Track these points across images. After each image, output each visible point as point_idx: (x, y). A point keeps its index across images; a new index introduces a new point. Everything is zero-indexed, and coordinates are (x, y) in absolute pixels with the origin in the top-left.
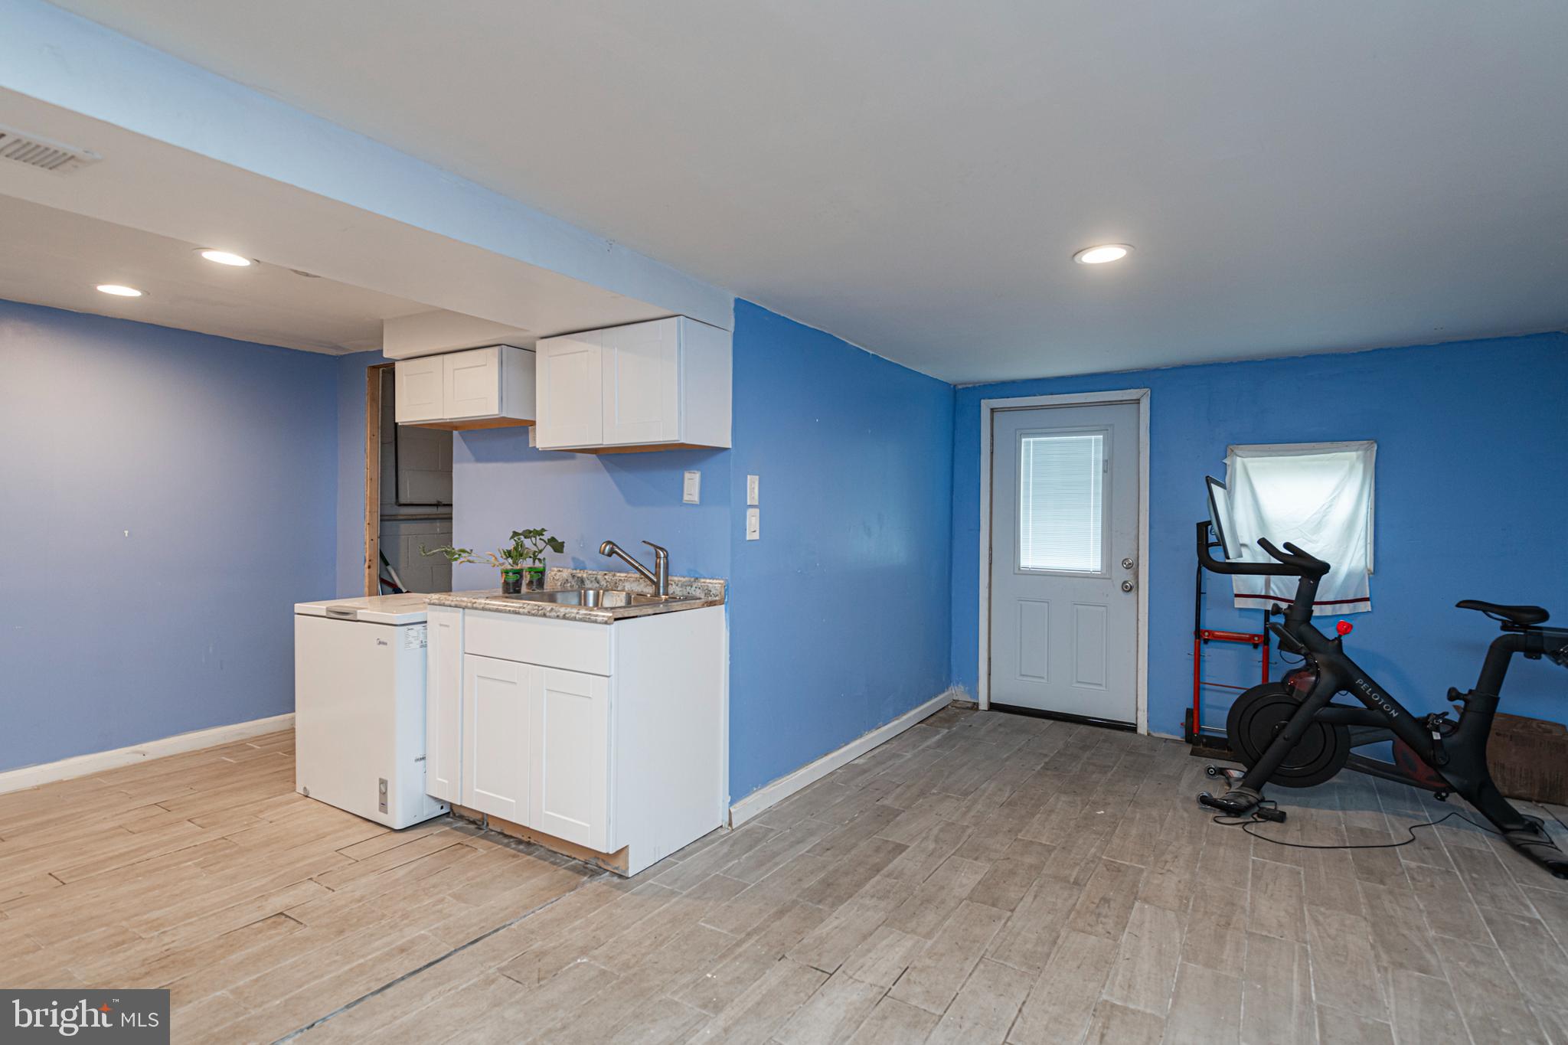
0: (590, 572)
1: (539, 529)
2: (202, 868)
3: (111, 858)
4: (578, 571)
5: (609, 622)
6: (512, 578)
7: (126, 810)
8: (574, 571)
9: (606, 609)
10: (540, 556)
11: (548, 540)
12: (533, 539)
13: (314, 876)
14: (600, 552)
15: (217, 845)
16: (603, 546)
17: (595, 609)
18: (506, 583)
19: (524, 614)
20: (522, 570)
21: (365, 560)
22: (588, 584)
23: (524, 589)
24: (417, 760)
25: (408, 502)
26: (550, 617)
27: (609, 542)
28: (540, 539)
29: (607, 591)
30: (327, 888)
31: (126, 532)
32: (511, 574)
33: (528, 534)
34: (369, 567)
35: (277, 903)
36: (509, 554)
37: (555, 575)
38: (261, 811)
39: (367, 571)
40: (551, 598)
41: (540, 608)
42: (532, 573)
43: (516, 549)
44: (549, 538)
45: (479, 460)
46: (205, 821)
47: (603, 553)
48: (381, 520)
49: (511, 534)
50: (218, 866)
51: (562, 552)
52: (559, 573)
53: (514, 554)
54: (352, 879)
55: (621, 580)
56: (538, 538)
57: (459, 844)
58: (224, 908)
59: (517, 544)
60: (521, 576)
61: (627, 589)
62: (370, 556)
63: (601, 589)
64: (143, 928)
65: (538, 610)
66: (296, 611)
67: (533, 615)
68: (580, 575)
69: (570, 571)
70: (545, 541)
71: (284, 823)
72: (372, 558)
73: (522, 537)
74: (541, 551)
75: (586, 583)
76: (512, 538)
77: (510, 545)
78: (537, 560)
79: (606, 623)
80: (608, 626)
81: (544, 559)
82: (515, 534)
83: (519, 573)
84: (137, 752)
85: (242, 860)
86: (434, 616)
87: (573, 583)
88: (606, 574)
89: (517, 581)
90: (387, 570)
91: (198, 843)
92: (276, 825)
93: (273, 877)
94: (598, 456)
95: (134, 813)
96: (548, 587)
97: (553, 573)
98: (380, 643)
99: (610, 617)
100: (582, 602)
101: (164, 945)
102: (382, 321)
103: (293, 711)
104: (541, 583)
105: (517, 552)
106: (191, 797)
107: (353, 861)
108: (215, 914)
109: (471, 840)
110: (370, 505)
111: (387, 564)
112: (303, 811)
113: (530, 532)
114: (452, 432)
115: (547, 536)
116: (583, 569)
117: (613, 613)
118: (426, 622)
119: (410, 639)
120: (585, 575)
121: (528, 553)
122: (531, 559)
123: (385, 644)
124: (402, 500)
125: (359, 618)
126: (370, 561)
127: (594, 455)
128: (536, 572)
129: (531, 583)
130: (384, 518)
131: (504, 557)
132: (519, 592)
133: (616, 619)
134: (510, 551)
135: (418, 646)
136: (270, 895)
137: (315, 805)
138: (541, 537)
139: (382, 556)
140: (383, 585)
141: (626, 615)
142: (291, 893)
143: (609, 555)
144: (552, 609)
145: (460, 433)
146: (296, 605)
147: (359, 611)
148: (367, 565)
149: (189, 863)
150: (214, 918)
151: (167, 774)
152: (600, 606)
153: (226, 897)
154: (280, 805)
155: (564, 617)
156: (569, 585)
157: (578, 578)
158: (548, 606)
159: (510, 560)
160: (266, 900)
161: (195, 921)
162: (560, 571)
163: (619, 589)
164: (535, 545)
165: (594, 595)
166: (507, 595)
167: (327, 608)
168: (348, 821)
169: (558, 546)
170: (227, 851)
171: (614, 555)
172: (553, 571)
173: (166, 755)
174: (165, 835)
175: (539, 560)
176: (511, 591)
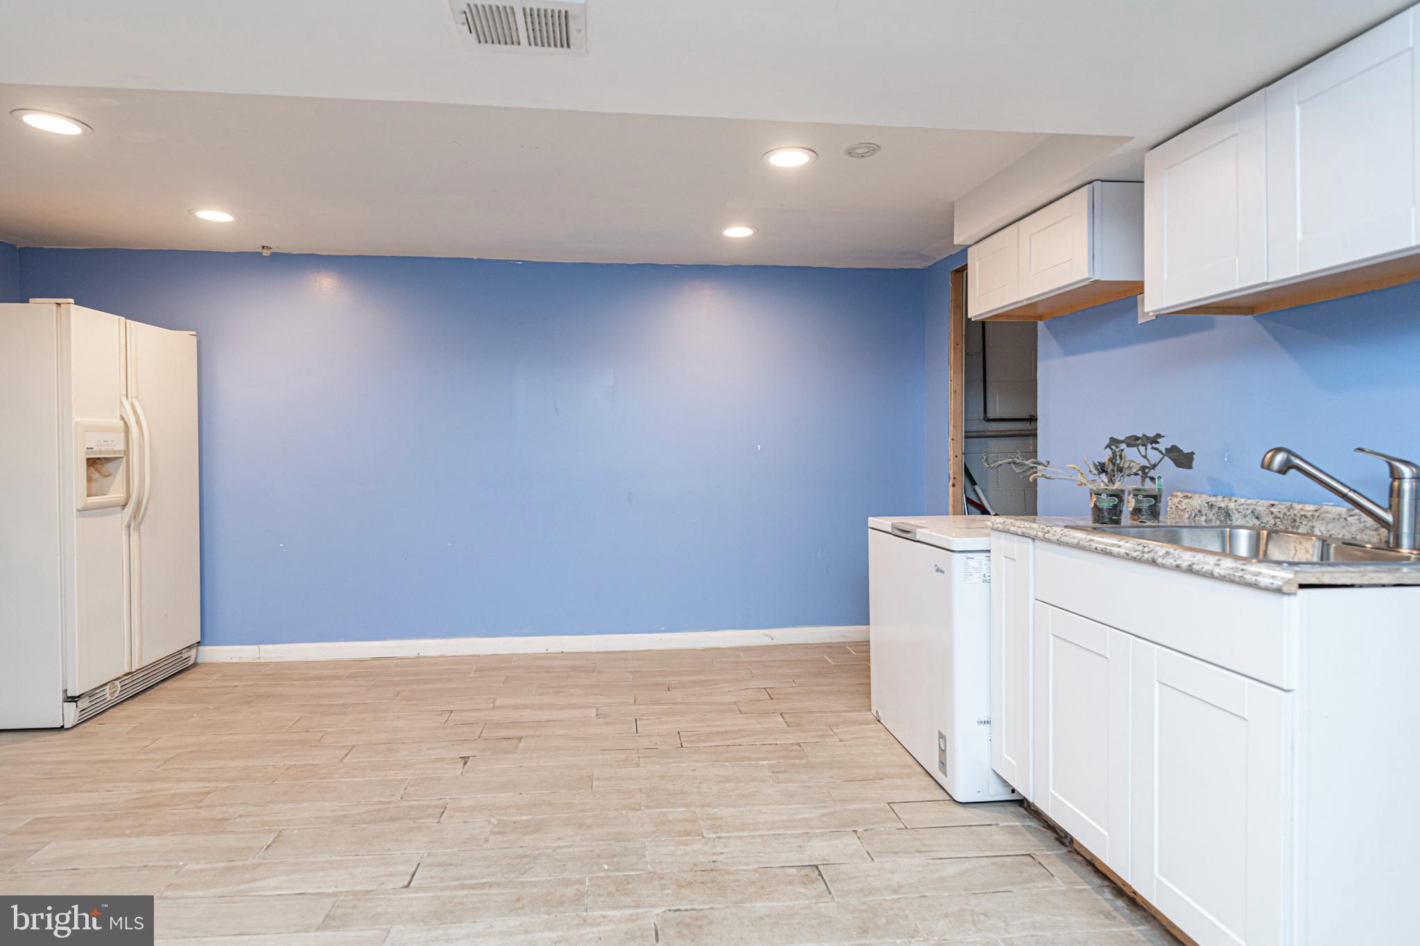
0: (1243, 501)
1: (1151, 434)
2: (773, 772)
3: (718, 733)
4: (1220, 498)
5: (1285, 589)
6: (1106, 503)
7: (744, 687)
8: (1213, 499)
9: (1279, 563)
10: (1152, 473)
11: (1167, 449)
12: (1142, 449)
13: (860, 830)
14: (1262, 466)
15: (792, 750)
16: (1270, 454)
17: (1254, 561)
18: (1097, 510)
19: (1119, 556)
20: (1122, 491)
21: (949, 478)
22: (1237, 519)
23: (1126, 519)
24: (981, 722)
25: (998, 416)
26: (1163, 566)
27: (1278, 450)
28: (1153, 448)
29: (1277, 532)
30: (868, 852)
31: (759, 447)
32: (1104, 496)
33: (1133, 441)
34: (954, 485)
35: (818, 849)
36: (1102, 469)
37: (1180, 502)
38: (837, 725)
39: (951, 489)
40: (1172, 537)
41: (1146, 550)
42: (1140, 497)
43: (1111, 460)
44: (1169, 447)
45: (1068, 353)
46: (792, 720)
47: (1269, 467)
48: (966, 438)
49: (1108, 441)
50: (786, 775)
51: (1190, 467)
52: (1186, 501)
53: (1110, 467)
54: (896, 853)
55: (1305, 516)
56: (1149, 446)
57: (1029, 855)
58: (772, 832)
59: (1114, 453)
60: (1121, 500)
61: (1317, 532)
62: (954, 473)
63: (1264, 528)
64: (709, 823)
65: (1143, 552)
66: (870, 525)
67: (1134, 559)
68: (1223, 505)
69: (1205, 497)
70: (1161, 452)
71: (851, 746)
72: (956, 477)
73: (1123, 446)
74: (1154, 466)
75: (1234, 518)
76: (1109, 446)
77: (1105, 456)
78: (1148, 480)
79: (1279, 591)
80: (1286, 599)
81: (1160, 477)
82: (1114, 441)
83: (1118, 495)
84: (767, 636)
85: (805, 777)
86: (999, 543)
87: (1211, 516)
88: (1273, 505)
89: (1115, 506)
90: (975, 491)
91: (778, 743)
92: (845, 746)
93: (825, 811)
94: (1255, 317)
95: (750, 692)
96: (1166, 519)
97: (1176, 500)
98: (938, 570)
99: (1288, 582)
100: (1228, 549)
101: (714, 854)
102: (953, 202)
103: (868, 624)
104: (1154, 513)
105: (1114, 464)
106: (790, 690)
107: (902, 826)
108: (763, 836)
109: (1047, 856)
110: (954, 420)
111: (974, 483)
112: (871, 737)
113: (1137, 438)
114: (1036, 323)
115: (1164, 444)
116: (1229, 496)
117: (1296, 572)
118: (989, 551)
119: (970, 570)
120: (1232, 505)
121: (1130, 468)
122: (1139, 477)
123: (942, 572)
124: (991, 415)
125: (918, 538)
126: (954, 478)
127: (1250, 317)
128: (1145, 496)
129: (1137, 512)
130: (968, 436)
131: (1096, 472)
132: (1117, 522)
133: (1302, 586)
134: (1104, 464)
135: (980, 580)
136: (815, 835)
137: (884, 735)
138: (1154, 445)
139: (967, 472)
140: (969, 506)
141: (1327, 581)
142: (832, 842)
143: (1284, 470)
144: (1168, 553)
145: (1045, 323)
146: (869, 518)
147: (918, 530)
148: (951, 484)
149: (766, 762)
150: (759, 840)
151: (783, 661)
152: (1261, 556)
153: (777, 818)
154: (854, 722)
155: (1190, 570)
156: (1203, 518)
157: (1220, 508)
158: (1159, 549)
159: (1104, 477)
160: (808, 841)
161: (746, 837)
162: (1187, 497)
163: (1300, 531)
164: (1145, 457)
165: (1250, 536)
166: (1097, 525)
167: (892, 524)
168: (909, 766)
169: (1183, 459)
170: (797, 761)
171: (1293, 472)
172: (1177, 496)
173: (787, 643)
174: (760, 723)
175: (1152, 479)
176: (1107, 520)
